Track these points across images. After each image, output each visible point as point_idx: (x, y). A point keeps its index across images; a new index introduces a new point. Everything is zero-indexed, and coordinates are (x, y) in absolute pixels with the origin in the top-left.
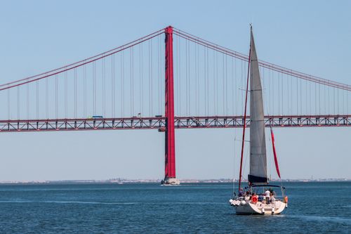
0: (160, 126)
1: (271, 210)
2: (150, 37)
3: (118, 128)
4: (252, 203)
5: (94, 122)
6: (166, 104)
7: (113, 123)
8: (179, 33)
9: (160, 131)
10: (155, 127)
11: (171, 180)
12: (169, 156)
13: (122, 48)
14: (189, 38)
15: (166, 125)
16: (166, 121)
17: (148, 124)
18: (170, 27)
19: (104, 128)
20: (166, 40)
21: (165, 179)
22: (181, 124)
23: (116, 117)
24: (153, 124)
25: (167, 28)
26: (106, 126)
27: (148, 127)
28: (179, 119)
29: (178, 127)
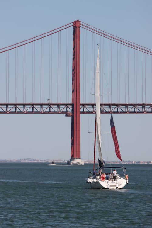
0: (67, 111)
1: (115, 186)
2: (59, 30)
3: (29, 112)
4: (101, 181)
5: (7, 106)
6: (73, 91)
7: (24, 108)
8: (86, 27)
9: (67, 115)
10: (63, 112)
11: (76, 161)
12: (75, 139)
13: (34, 39)
14: (95, 31)
15: (73, 110)
16: (73, 107)
17: (56, 109)
18: (78, 21)
19: (15, 112)
20: (74, 33)
21: (71, 160)
22: (86, 110)
23: (27, 103)
24: (61, 109)
25: (75, 22)
26: (18, 110)
27: (56, 112)
28: (84, 105)
29: (83, 112)
